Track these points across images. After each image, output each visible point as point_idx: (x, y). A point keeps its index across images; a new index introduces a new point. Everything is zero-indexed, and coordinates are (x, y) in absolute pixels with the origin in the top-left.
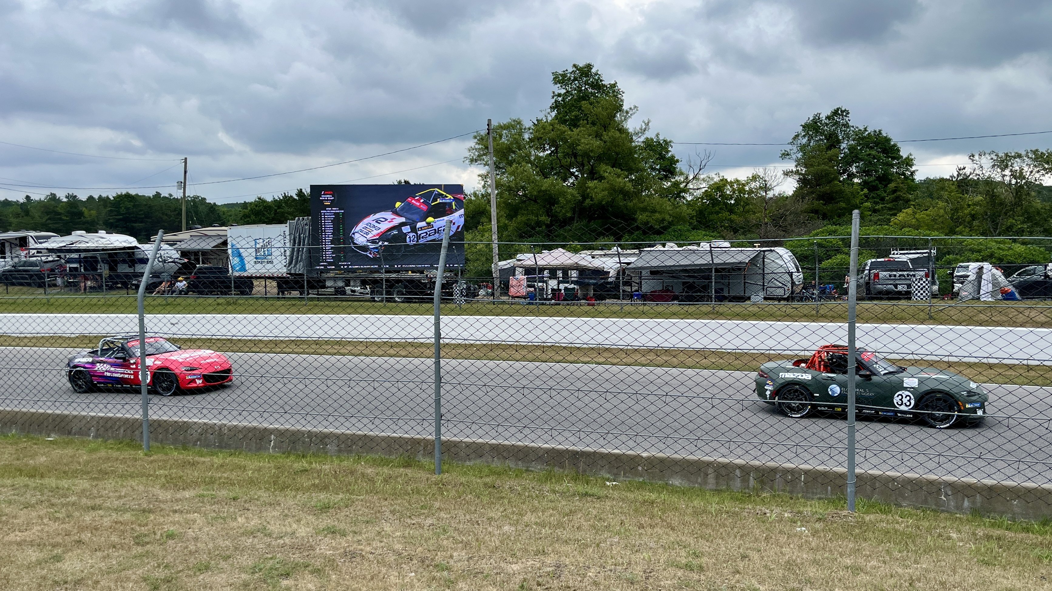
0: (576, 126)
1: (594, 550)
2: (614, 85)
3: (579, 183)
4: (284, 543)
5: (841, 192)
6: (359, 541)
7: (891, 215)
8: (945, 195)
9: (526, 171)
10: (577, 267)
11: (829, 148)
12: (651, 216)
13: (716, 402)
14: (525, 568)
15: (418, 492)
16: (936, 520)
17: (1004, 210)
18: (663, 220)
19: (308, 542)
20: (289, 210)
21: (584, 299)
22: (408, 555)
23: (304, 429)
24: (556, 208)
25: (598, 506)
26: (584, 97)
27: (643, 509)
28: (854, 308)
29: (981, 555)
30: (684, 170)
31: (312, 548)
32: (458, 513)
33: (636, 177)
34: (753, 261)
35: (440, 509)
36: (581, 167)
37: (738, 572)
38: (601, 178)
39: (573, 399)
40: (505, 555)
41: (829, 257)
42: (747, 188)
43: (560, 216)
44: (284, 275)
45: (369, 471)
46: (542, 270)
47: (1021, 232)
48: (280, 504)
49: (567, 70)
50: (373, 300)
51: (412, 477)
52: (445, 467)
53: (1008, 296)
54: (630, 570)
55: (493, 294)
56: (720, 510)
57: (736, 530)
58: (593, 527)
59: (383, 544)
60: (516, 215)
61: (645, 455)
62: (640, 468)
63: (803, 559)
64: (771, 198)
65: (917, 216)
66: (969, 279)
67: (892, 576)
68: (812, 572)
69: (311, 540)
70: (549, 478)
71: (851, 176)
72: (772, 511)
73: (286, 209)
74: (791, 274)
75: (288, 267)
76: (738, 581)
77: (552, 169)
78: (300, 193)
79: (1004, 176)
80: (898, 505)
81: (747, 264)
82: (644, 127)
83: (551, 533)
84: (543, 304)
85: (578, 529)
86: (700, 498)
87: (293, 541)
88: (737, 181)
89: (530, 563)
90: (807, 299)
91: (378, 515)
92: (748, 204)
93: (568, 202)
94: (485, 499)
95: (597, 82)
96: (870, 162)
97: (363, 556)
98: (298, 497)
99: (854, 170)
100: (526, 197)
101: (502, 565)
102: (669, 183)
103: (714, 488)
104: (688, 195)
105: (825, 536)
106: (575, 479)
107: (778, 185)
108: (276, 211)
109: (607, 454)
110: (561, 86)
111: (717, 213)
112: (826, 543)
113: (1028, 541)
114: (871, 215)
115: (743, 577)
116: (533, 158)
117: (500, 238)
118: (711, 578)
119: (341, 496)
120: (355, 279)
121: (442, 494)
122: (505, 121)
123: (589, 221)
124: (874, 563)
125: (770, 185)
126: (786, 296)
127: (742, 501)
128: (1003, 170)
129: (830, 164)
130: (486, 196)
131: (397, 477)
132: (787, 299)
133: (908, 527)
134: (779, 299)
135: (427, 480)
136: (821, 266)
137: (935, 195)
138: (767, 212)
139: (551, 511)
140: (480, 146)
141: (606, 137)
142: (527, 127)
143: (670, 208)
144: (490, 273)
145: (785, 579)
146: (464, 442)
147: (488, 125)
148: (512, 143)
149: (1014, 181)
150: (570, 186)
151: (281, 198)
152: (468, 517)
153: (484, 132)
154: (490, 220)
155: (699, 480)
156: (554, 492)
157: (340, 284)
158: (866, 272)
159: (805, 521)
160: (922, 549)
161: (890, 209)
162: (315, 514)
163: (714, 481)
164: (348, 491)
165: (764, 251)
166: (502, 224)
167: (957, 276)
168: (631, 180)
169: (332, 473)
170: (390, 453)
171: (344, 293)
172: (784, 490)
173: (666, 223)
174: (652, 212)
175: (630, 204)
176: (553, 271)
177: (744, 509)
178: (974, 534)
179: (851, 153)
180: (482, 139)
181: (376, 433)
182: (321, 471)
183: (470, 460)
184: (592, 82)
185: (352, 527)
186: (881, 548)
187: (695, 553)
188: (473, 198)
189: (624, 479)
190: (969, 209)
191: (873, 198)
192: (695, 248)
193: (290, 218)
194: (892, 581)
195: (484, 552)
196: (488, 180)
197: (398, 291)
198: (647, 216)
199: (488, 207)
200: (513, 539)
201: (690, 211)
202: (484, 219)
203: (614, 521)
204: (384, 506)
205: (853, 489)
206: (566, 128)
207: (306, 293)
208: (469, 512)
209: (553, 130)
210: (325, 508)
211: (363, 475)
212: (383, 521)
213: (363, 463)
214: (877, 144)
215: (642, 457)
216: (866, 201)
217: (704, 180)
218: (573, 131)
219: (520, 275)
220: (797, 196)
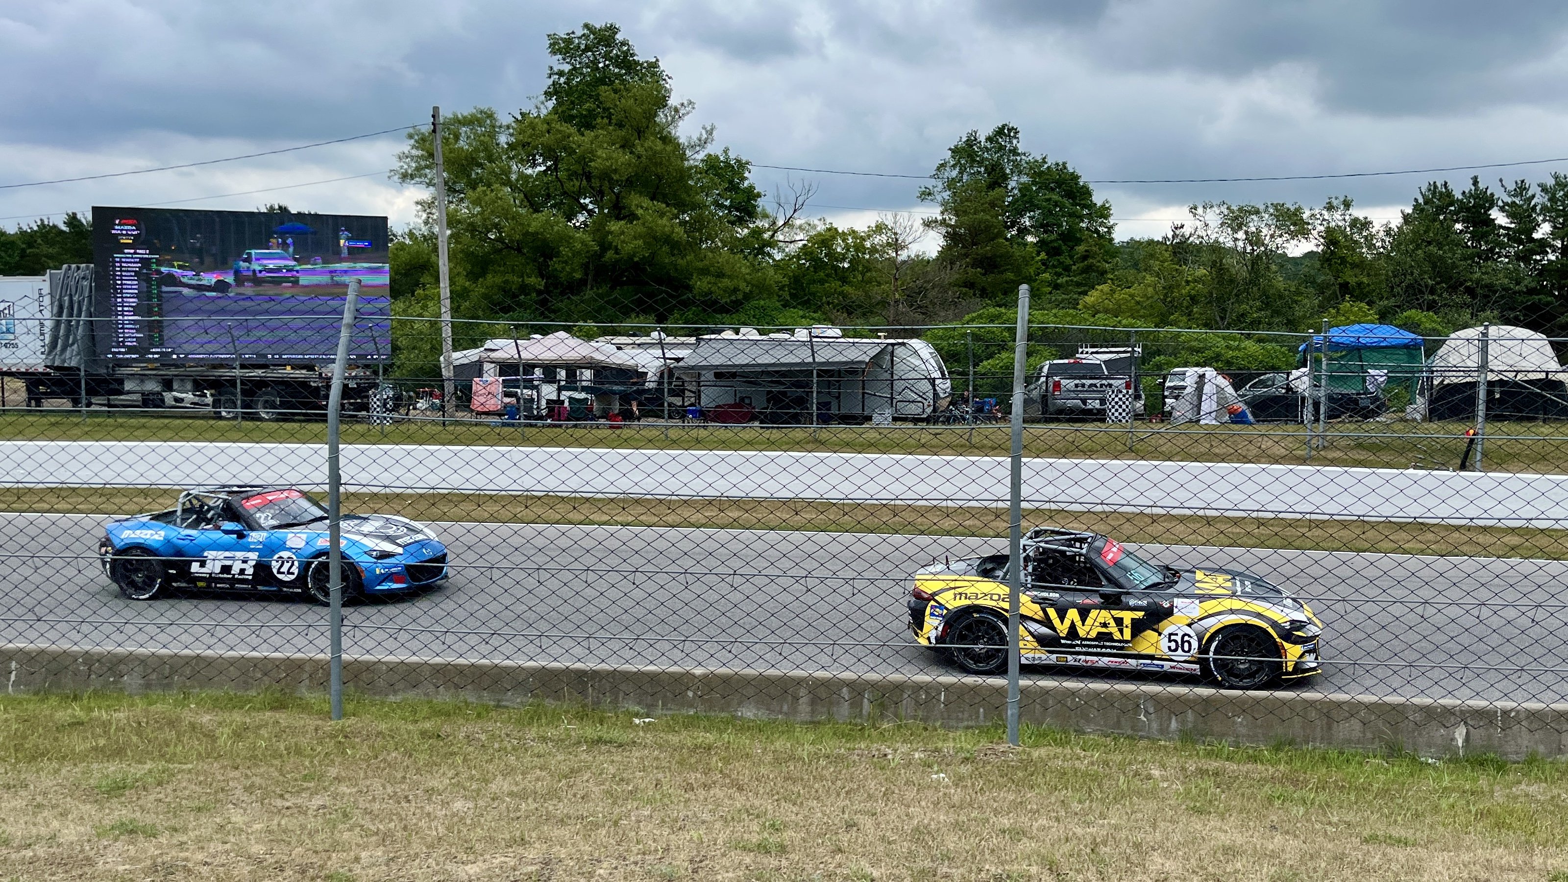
0: (590, 127)
1: (608, 832)
2: (654, 65)
3: (594, 223)
4: (35, 855)
5: (1008, 256)
6: (182, 843)
7: (1080, 293)
8: (1156, 265)
9: (501, 199)
10: (590, 364)
11: (992, 186)
12: (715, 283)
13: (811, 582)
14: (489, 869)
15: (299, 752)
16: (1131, 751)
17: (1235, 291)
18: (736, 290)
19: (82, 851)
20: (50, 250)
21: (602, 417)
22: (276, 862)
23: (75, 648)
24: (555, 264)
25: (619, 758)
26: (604, 79)
27: (693, 760)
28: (1020, 434)
29: (1192, 799)
30: (769, 211)
31: (89, 861)
32: (372, 785)
33: (691, 218)
34: (876, 360)
35: (338, 779)
36: (598, 195)
37: (840, 850)
38: (632, 217)
39: (577, 585)
40: (453, 850)
41: (990, 356)
42: (868, 244)
43: (563, 276)
44: (41, 370)
45: (206, 718)
46: (530, 367)
47: (1256, 324)
48: (26, 785)
49: (573, 33)
50: (218, 417)
51: (288, 727)
52: (350, 707)
53: (1238, 418)
54: (667, 861)
55: (442, 408)
56: (816, 754)
57: (839, 783)
58: (609, 793)
59: (228, 846)
60: (483, 273)
61: (699, 671)
62: (690, 694)
63: (939, 822)
64: (904, 262)
65: (1116, 296)
66: (1186, 392)
67: (1067, 840)
68: (951, 842)
69: (88, 848)
70: (534, 717)
71: (1023, 231)
72: (896, 751)
73: (46, 249)
74: (932, 381)
75: (49, 353)
76: (840, 865)
77: (548, 197)
78: (73, 221)
79: (1236, 239)
80: (1080, 732)
81: (867, 364)
82: (705, 136)
83: (537, 809)
84: (531, 425)
85: (583, 798)
86: (785, 736)
87: (52, 850)
88: (853, 232)
89: (498, 861)
90: (956, 420)
91: (221, 796)
92: (869, 270)
93: (577, 253)
94: (423, 758)
95: (625, 57)
96: (1050, 211)
97: (189, 870)
98: (64, 771)
99: (1028, 223)
100: (503, 243)
101: (449, 866)
102: (746, 231)
103: (809, 718)
104: (775, 251)
105: (973, 785)
106: (581, 717)
107: (914, 241)
108: (23, 250)
109: (635, 673)
110: (564, 59)
111: (822, 282)
112: (974, 796)
113: (1255, 776)
114: (1050, 293)
115: (847, 858)
116: (514, 177)
117: (455, 310)
118: (798, 863)
119: (149, 766)
120: (183, 378)
121: (344, 753)
122: (466, 110)
123: (613, 288)
124: (1043, 821)
125: (904, 241)
126: (925, 416)
127: (849, 737)
128: (1235, 231)
129: (993, 213)
130: (431, 239)
131: (259, 727)
132: (927, 420)
133: (1093, 764)
134: (916, 420)
135: (316, 730)
136: (978, 369)
137: (1142, 265)
138: (899, 283)
139: (538, 772)
140: (420, 153)
141: (639, 149)
142: (504, 123)
143: (748, 271)
144: (436, 372)
145: (911, 856)
146: (385, 663)
147: (433, 116)
148: (476, 150)
149: (1249, 249)
150: (579, 227)
151: (36, 228)
152: (390, 790)
153: (427, 129)
154: (437, 280)
155: (785, 708)
156: (544, 739)
157: (152, 386)
158: (1043, 379)
159: (945, 762)
160: (1111, 796)
161: (1078, 285)
162: (96, 801)
163: (808, 709)
164: (163, 756)
165: (893, 345)
166: (458, 288)
167: (1169, 388)
168: (683, 223)
169: (131, 726)
170: (247, 686)
171: (161, 403)
172: (915, 717)
173: (740, 296)
174: (718, 276)
175: (681, 262)
176: (550, 371)
177: (854, 749)
178: (1183, 769)
179: (1023, 196)
180: (423, 140)
181: (220, 651)
182: (111, 724)
183: (395, 692)
184: (617, 55)
185: (169, 819)
186: (1053, 800)
187: (773, 826)
188: (408, 241)
189: (664, 712)
190: (1188, 288)
191: (1054, 266)
192: (787, 336)
193: (51, 265)
194: (1066, 848)
195: (417, 846)
196: (434, 211)
197: (266, 402)
198: (709, 283)
199: (433, 258)
200: (469, 822)
201: (779, 278)
202: (426, 278)
203: (643, 781)
204: (233, 779)
205: (1016, 711)
206: (573, 130)
207: (84, 401)
208: (391, 780)
209: (549, 132)
210: (117, 789)
211: (193, 726)
212: (231, 806)
213: (192, 706)
214: (1060, 183)
215: (693, 675)
216: (1045, 272)
217: (800, 227)
218: (583, 135)
219: (490, 374)
220: (943, 260)
